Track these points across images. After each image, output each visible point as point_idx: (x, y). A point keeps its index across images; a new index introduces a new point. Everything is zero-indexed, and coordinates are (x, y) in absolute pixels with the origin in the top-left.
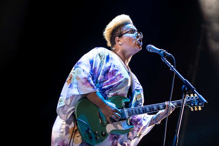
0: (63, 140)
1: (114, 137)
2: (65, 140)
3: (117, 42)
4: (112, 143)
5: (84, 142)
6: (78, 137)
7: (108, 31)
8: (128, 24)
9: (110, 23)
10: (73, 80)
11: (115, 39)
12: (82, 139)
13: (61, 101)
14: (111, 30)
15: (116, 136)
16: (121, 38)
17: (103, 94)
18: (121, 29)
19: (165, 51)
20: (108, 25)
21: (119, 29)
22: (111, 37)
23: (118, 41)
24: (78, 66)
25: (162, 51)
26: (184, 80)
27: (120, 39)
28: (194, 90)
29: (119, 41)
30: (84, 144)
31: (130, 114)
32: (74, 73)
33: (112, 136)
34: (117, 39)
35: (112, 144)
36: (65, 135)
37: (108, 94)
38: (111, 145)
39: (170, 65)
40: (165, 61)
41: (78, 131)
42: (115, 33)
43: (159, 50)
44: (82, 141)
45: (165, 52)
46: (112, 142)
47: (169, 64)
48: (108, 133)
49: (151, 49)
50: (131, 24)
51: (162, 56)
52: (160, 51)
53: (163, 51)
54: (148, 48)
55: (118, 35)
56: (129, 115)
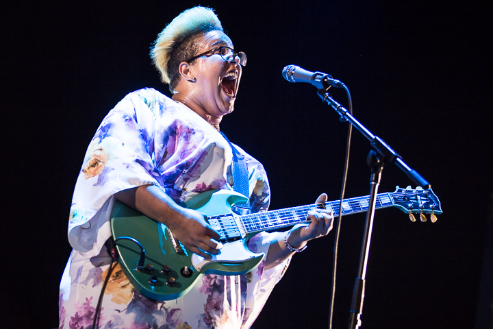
0: (87, 299)
1: (212, 284)
2: (92, 298)
3: (182, 75)
4: (207, 300)
5: (141, 298)
6: (124, 287)
7: (160, 48)
8: (209, 31)
9: (167, 27)
10: (103, 166)
11: (178, 66)
12: (133, 290)
13: (74, 216)
14: (169, 44)
15: (217, 282)
16: (193, 64)
17: (171, 189)
18: (192, 44)
19: (325, 75)
20: (162, 33)
21: (189, 44)
22: (169, 62)
23: (186, 72)
24: (108, 133)
25: (318, 76)
26: (373, 137)
27: (191, 68)
28: (398, 159)
29: (188, 71)
30: (139, 303)
31: (250, 225)
32: (101, 150)
33: (208, 280)
34: (184, 67)
35: (208, 303)
36: (93, 286)
37: (184, 189)
38: (206, 303)
39: (338, 108)
40: (327, 98)
41: (123, 274)
42: (178, 54)
43: (312, 73)
44: (135, 296)
45: (326, 77)
46: (207, 296)
47: (335, 105)
48: (199, 270)
49: (292, 74)
50: (219, 29)
51: (320, 87)
52: (314, 77)
53: (321, 77)
54: (285, 72)
55: (185, 59)
56: (248, 229)
